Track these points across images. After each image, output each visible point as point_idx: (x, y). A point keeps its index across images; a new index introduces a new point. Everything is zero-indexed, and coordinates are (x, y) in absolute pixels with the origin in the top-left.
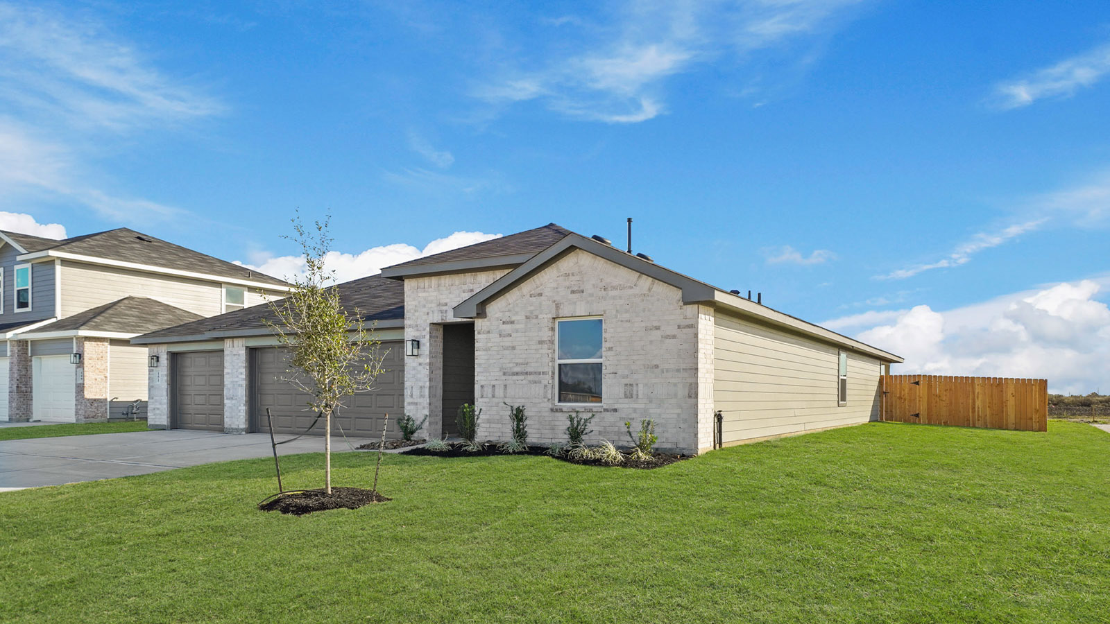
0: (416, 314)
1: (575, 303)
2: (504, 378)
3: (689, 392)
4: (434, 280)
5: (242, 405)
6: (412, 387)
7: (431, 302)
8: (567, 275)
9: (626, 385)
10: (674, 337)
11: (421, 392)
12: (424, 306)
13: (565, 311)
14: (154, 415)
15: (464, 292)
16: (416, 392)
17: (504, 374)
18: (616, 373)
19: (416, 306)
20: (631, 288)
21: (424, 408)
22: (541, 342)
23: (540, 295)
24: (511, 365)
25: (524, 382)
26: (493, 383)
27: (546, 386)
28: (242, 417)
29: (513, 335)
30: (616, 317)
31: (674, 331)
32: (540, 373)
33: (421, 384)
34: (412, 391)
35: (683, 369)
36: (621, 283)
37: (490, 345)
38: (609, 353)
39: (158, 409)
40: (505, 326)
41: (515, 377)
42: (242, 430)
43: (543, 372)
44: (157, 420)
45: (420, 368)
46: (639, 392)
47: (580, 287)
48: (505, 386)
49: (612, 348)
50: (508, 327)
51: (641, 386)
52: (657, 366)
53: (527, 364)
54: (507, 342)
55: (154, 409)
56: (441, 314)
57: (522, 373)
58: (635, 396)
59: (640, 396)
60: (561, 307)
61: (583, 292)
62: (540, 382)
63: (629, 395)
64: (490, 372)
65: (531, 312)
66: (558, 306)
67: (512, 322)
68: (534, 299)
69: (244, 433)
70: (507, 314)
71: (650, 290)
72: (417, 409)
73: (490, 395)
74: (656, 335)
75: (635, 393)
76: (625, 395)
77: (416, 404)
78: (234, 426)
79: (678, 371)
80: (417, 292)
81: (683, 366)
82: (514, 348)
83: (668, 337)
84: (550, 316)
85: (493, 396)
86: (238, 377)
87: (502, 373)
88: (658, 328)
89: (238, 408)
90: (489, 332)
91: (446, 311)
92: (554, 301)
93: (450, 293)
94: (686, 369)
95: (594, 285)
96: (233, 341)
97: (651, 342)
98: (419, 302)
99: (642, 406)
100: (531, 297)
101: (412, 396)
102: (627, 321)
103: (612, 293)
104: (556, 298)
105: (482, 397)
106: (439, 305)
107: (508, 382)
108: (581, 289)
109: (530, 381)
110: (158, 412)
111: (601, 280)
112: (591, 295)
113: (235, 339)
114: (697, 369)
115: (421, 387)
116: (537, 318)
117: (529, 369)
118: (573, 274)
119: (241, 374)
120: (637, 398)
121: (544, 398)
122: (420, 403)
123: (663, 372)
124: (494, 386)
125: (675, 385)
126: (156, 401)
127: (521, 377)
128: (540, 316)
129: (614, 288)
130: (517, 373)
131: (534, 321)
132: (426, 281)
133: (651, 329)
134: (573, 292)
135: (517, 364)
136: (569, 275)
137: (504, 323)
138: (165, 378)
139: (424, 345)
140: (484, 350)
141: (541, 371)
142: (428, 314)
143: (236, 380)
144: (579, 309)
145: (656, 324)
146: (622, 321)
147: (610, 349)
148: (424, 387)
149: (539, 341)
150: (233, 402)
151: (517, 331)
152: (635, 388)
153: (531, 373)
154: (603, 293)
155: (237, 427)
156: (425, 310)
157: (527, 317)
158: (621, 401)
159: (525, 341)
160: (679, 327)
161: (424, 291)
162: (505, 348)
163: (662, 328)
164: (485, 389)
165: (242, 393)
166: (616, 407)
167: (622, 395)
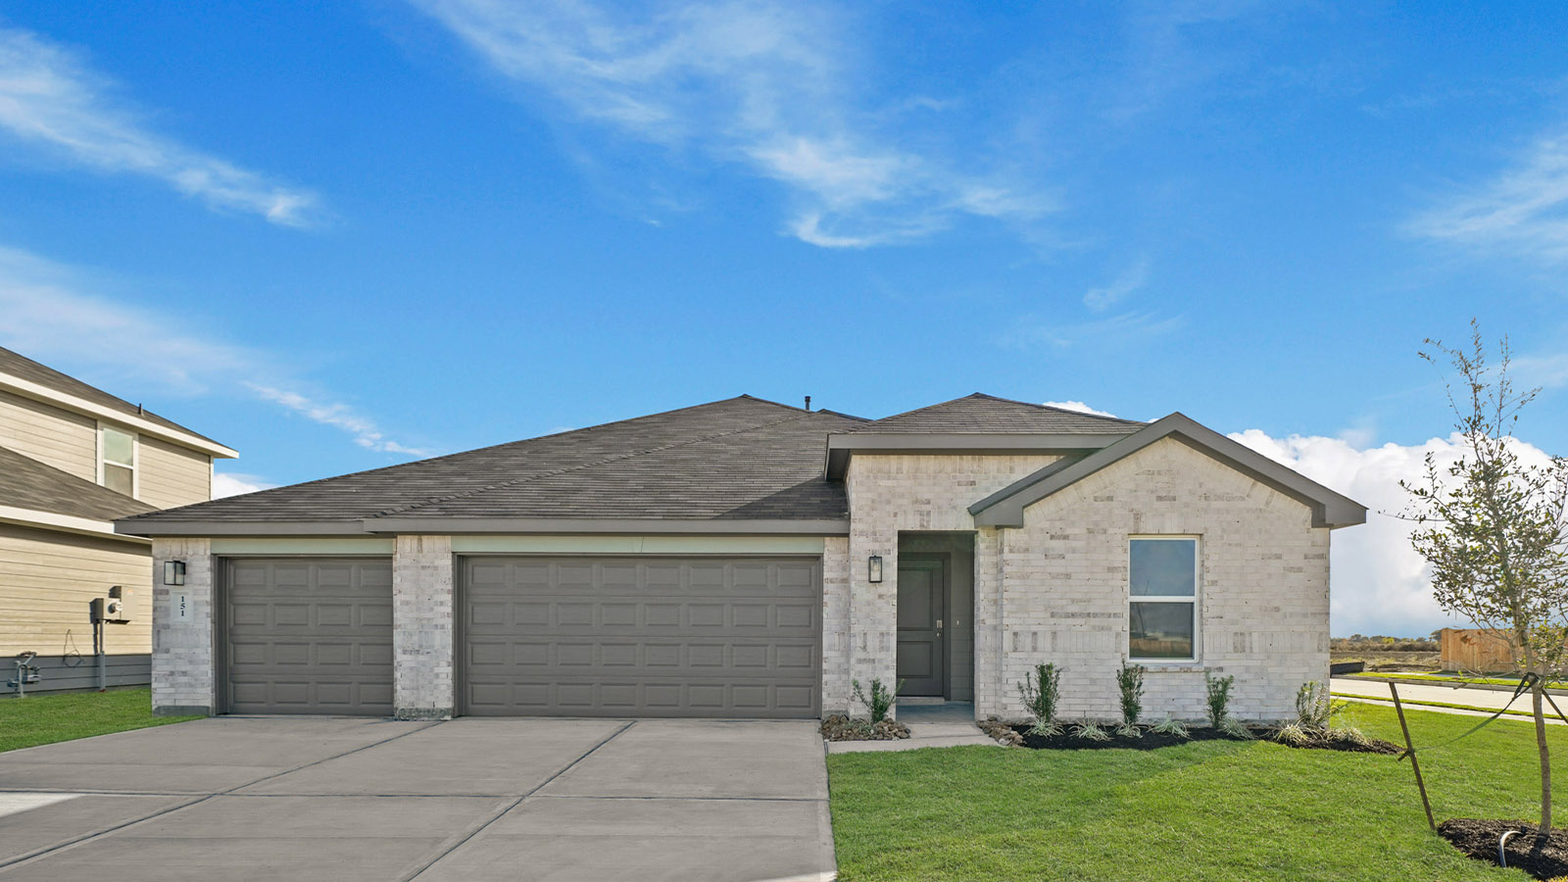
0: (874, 513)
1: (1163, 515)
2: (1052, 621)
3: (1319, 644)
4: (907, 461)
5: (444, 664)
6: (865, 634)
7: (902, 496)
8: (1150, 473)
9: (1236, 634)
10: (1300, 570)
11: (881, 642)
12: (888, 502)
13: (1149, 525)
14: (172, 686)
15: (959, 485)
16: (873, 642)
17: (1053, 615)
18: (1221, 618)
19: (873, 501)
20: (1243, 499)
21: (887, 668)
22: (1111, 569)
23: (1110, 499)
24: (1064, 602)
25: (1084, 628)
26: (1034, 629)
27: (1118, 635)
28: (444, 687)
29: (1068, 556)
30: (1222, 538)
31: (1301, 562)
32: (1109, 616)
33: (883, 629)
34: (865, 642)
35: (1312, 614)
36: (1228, 491)
37: (1029, 570)
38: (1213, 589)
39: (184, 673)
40: (1055, 543)
41: (1070, 621)
42: (444, 712)
43: (1115, 614)
44: (178, 696)
45: (880, 603)
46: (1254, 646)
47: (1169, 492)
48: (1054, 634)
49: (1216, 581)
50: (1058, 545)
51: (1255, 636)
52: (1277, 609)
53: (1089, 601)
54: (1058, 566)
55: (172, 674)
56: (919, 517)
57: (1081, 615)
58: (1247, 650)
59: (1256, 650)
60: (1142, 519)
61: (1175, 500)
62: (1110, 629)
63: (1239, 649)
64: (1028, 612)
65: (1096, 524)
66: (1137, 517)
67: (1066, 537)
68: (1099, 504)
69: (448, 718)
70: (1058, 524)
71: (1267, 503)
72: (874, 669)
73: (1029, 647)
74: (1276, 565)
75: (1247, 645)
76: (1235, 647)
77: (873, 661)
78: (421, 706)
79: (1305, 615)
80: (876, 478)
81: (1312, 610)
82: (1068, 576)
83: (1291, 569)
84: (1126, 531)
85: (1035, 649)
86: (432, 609)
87: (1049, 615)
88: (1279, 557)
89: (432, 670)
90: (1027, 550)
91: (929, 513)
92: (1132, 510)
93: (935, 484)
94: (1315, 614)
95: (1190, 491)
96: (420, 540)
97: (1270, 575)
98: (880, 495)
99: (1259, 663)
100: (1095, 501)
101: (864, 648)
102: (1236, 545)
103: (1216, 504)
104: (1134, 506)
105: (1015, 650)
106: (916, 501)
107: (1058, 628)
108: (1171, 495)
109: (1094, 627)
110: (183, 679)
111: (1201, 485)
112: (1187, 505)
113: (425, 538)
114: (1328, 614)
115: (882, 634)
116: (1105, 533)
117: (1092, 610)
118: (1159, 473)
119: (442, 603)
120: (1251, 652)
121: (1116, 652)
122: (880, 661)
123: (1286, 617)
124: (1035, 634)
125: (1301, 634)
126: (179, 657)
127: (1079, 621)
128: (1111, 531)
129: (1219, 498)
130: (1073, 615)
131: (1102, 537)
132: (893, 461)
133: (1270, 558)
134: (1160, 498)
135: (1073, 601)
136: (1153, 474)
137: (1052, 537)
138: (208, 609)
139: (888, 564)
140: (1019, 578)
141: (1113, 612)
142: (895, 515)
143: (429, 615)
144: (1168, 525)
145: (1275, 551)
146: (1230, 544)
147: (1214, 583)
148: (888, 634)
149: (1109, 568)
150: (421, 658)
151: (1074, 551)
152: (1247, 639)
153: (1095, 615)
154: (1204, 503)
155: (427, 707)
156: (891, 508)
157: (1090, 531)
158: (1228, 656)
159: (1087, 567)
160: (1306, 557)
161: (889, 478)
162: (1056, 577)
163: (1284, 558)
164: (1021, 638)
165: (443, 640)
166: (1221, 665)
167: (1231, 648)
